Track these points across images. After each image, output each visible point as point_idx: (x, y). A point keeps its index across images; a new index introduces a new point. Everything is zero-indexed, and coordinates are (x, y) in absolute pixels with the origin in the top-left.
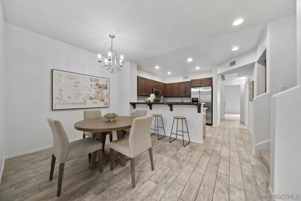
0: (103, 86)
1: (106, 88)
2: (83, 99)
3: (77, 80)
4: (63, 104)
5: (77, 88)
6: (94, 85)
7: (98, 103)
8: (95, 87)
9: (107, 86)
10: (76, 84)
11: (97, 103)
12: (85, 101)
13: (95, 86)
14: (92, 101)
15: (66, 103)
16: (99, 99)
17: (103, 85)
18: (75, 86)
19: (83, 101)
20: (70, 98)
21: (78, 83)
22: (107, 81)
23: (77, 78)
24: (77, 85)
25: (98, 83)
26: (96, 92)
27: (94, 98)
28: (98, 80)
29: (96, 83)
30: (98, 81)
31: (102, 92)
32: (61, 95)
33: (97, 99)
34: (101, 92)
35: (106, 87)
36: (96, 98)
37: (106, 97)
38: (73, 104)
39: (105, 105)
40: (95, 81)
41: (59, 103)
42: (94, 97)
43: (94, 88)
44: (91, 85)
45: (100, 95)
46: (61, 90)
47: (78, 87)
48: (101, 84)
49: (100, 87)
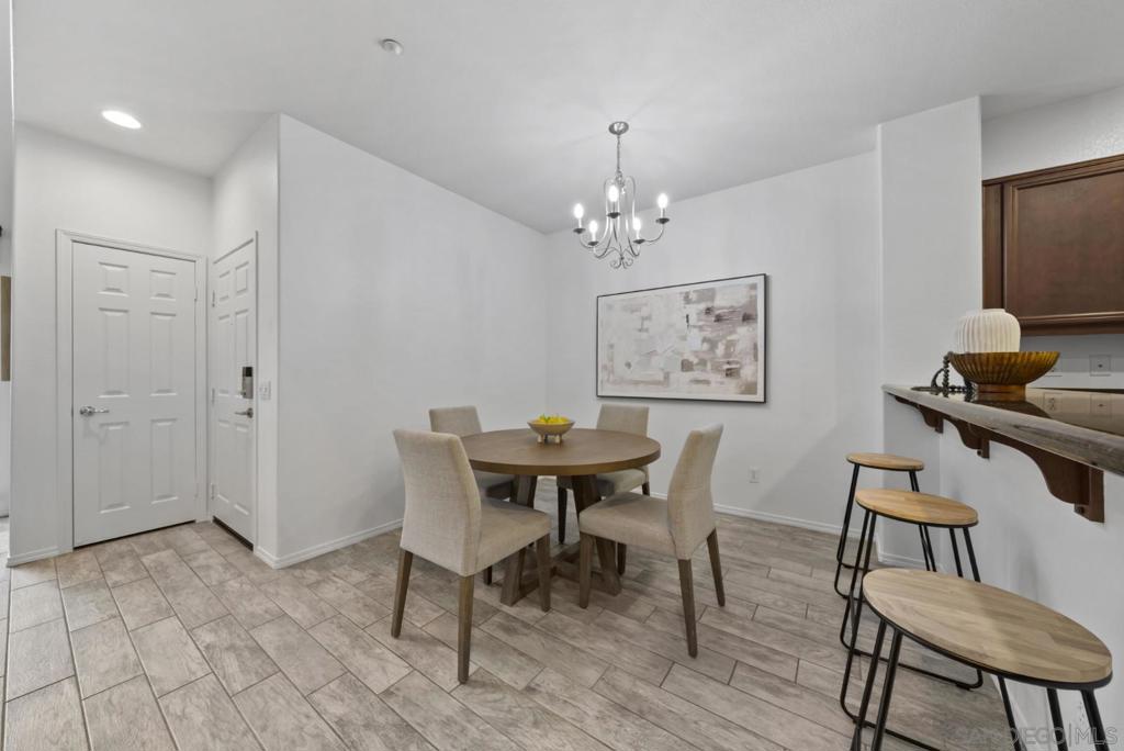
0: (733, 311)
1: (748, 318)
2: (663, 370)
3: (645, 312)
4: (614, 382)
5: (644, 335)
6: (698, 314)
7: (713, 385)
8: (701, 323)
9: (756, 310)
10: (642, 324)
11: (707, 382)
12: (667, 376)
13: (699, 320)
14: (689, 375)
15: (621, 381)
16: (716, 369)
17: (732, 307)
18: (640, 330)
19: (660, 377)
20: (629, 365)
21: (648, 318)
22: (754, 287)
23: (646, 305)
24: (645, 327)
25: (709, 305)
26: (705, 340)
27: (698, 364)
28: (709, 295)
29: (703, 306)
30: (712, 298)
31: (729, 338)
32: (611, 360)
33: (709, 366)
34: (724, 337)
35: (749, 312)
36: (703, 362)
37: (748, 360)
38: (637, 383)
39: (743, 393)
40: (699, 301)
41: (608, 380)
42: (695, 361)
43: (695, 327)
45: (720, 350)
46: (611, 346)
47: (647, 330)
48: (723, 308)
49: (719, 319)
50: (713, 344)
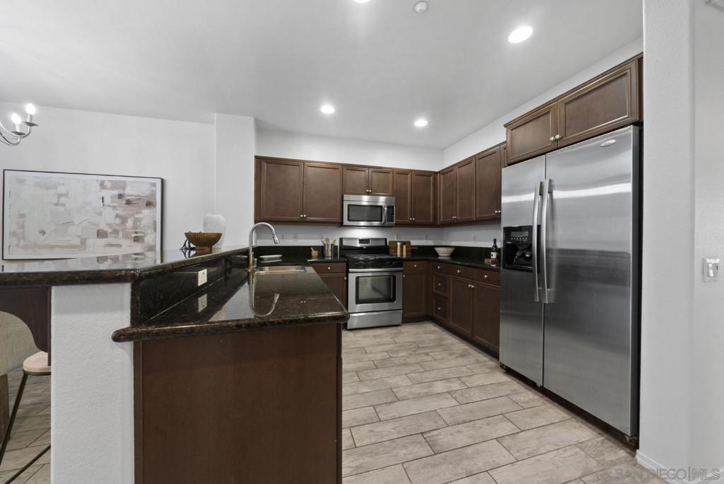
0: (139, 198)
1: (149, 204)
2: (79, 236)
3: (61, 190)
4: (26, 247)
5: (61, 209)
6: (112, 197)
7: (124, 247)
8: (114, 204)
9: (155, 199)
10: (58, 201)
11: (119, 246)
12: (83, 242)
13: (112, 202)
14: (103, 241)
15: (35, 246)
16: (126, 236)
17: (138, 196)
18: (56, 205)
19: (77, 242)
20: (43, 233)
21: (66, 195)
22: (154, 185)
23: (63, 184)
24: (61, 202)
25: (121, 192)
26: (117, 216)
27: (111, 233)
28: (122, 185)
29: (116, 192)
30: (124, 188)
31: (136, 216)
32: (23, 227)
33: (121, 234)
34: (132, 215)
35: (150, 200)
36: (116, 232)
37: (150, 231)
38: (52, 247)
40: (112, 188)
41: (18, 245)
42: (109, 231)
43: (109, 206)
44: (103, 198)
45: (130, 223)
46: (22, 216)
47: (63, 205)
48: (132, 196)
49: (128, 202)
50: (124, 220)
